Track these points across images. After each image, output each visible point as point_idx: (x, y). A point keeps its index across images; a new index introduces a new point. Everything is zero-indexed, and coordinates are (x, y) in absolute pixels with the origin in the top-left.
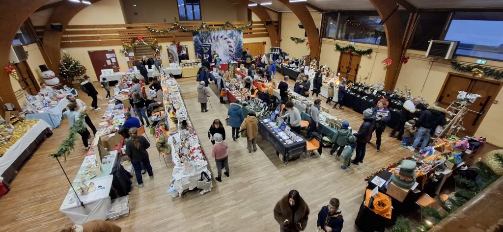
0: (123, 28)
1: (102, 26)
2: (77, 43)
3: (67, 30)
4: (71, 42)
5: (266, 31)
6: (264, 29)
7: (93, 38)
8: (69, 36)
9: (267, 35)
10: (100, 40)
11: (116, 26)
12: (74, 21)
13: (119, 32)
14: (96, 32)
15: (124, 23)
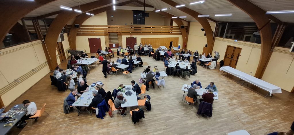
0: (106, 27)
1: (96, 26)
2: (84, 34)
3: (81, 27)
4: (81, 33)
5: (180, 31)
6: (179, 30)
7: (92, 32)
8: (81, 30)
9: (181, 34)
10: (94, 33)
11: (103, 26)
12: (85, 23)
13: (104, 29)
14: (93, 29)
15: (107, 25)
